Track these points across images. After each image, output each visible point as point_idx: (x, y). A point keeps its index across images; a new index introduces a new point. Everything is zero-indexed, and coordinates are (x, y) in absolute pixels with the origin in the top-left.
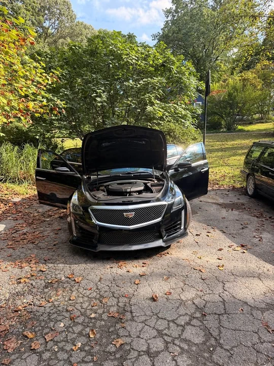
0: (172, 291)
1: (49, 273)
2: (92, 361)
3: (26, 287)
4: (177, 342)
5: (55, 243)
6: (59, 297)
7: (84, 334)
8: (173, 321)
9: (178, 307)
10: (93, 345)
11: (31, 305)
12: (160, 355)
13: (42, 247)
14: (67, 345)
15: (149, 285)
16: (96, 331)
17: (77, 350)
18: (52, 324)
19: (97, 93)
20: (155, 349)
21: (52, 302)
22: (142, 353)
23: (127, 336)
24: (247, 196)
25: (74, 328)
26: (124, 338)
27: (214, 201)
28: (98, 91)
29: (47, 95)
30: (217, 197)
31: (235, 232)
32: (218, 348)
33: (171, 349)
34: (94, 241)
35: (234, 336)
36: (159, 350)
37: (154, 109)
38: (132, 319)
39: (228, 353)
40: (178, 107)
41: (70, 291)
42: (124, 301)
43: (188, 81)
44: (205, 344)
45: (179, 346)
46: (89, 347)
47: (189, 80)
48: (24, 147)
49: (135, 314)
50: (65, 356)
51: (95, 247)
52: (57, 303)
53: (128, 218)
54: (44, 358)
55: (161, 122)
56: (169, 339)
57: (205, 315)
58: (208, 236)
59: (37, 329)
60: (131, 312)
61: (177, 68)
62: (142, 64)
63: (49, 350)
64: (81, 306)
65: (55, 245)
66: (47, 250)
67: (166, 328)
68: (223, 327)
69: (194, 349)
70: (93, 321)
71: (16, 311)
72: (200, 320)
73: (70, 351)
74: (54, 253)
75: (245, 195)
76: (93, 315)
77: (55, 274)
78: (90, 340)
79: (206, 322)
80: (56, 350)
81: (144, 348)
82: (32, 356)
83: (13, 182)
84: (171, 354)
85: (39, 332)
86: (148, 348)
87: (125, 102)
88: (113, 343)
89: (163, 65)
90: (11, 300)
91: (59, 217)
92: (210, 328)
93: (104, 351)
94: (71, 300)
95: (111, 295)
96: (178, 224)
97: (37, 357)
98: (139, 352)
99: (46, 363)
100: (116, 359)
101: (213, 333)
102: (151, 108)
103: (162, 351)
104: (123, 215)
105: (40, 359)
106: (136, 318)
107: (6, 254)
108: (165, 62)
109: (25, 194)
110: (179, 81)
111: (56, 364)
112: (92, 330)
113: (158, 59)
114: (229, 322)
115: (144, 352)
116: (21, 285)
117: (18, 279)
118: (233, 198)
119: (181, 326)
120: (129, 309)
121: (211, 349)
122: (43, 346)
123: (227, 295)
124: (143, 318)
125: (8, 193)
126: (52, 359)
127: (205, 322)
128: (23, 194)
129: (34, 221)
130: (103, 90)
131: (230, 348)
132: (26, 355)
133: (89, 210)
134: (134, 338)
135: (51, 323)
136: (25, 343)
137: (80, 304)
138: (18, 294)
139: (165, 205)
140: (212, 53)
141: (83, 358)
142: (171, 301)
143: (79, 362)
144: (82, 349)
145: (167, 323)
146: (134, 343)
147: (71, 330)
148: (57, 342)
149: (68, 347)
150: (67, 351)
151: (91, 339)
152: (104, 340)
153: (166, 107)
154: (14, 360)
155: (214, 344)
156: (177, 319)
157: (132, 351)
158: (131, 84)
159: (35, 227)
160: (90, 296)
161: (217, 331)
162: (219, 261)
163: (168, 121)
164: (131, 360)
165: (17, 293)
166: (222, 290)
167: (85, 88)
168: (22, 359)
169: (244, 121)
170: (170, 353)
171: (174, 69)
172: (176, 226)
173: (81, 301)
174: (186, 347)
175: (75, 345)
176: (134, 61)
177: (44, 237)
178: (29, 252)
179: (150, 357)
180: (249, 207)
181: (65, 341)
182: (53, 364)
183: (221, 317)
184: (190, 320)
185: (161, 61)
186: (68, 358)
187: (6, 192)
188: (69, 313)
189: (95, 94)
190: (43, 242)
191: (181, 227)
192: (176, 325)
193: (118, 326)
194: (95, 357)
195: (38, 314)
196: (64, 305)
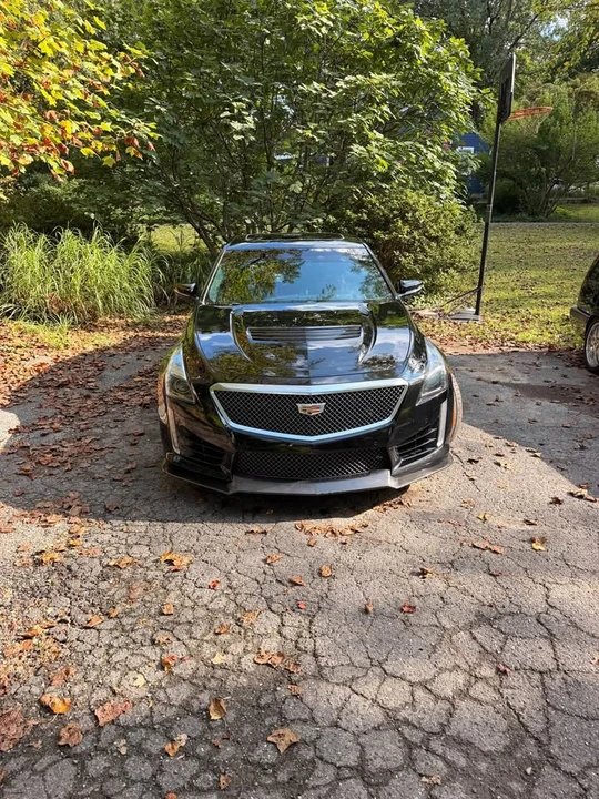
0: (416, 601)
1: (113, 540)
2: (217, 788)
3: (55, 576)
4: (436, 745)
5: (129, 467)
6: (134, 606)
7: (196, 710)
8: (424, 685)
9: (434, 647)
10: (217, 742)
11: (66, 622)
12: (394, 782)
13: (97, 475)
14: (152, 737)
15: (359, 584)
16: (227, 702)
17: (177, 755)
18: (114, 677)
19: (232, 110)
20: (378, 763)
21: (117, 617)
22: (347, 773)
23: (305, 721)
24: (585, 371)
25: (169, 691)
26: (297, 727)
27: (507, 380)
28: (234, 104)
29: (113, 112)
30: (513, 370)
31: (563, 456)
32: (547, 769)
33: (421, 766)
34: (223, 468)
35: (587, 736)
36: (392, 765)
37: (369, 151)
38: (320, 675)
39: (576, 786)
40: (425, 151)
41: (162, 591)
42: (296, 624)
43: (452, 84)
44: (511, 754)
45: (444, 758)
46: (208, 748)
47: (456, 82)
48: (59, 238)
49: (325, 659)
50: (146, 770)
51: (225, 483)
52: (131, 620)
53: (307, 418)
54: (92, 772)
55: (384, 186)
56: (416, 736)
57: (505, 672)
58: (499, 464)
59: (76, 690)
60: (315, 655)
61: (429, 51)
62: (344, 41)
63: (104, 750)
64: (189, 632)
65: (128, 472)
66: (111, 484)
67: (406, 704)
68: (555, 709)
69: (483, 766)
70: (219, 673)
71: (26, 638)
72: (494, 686)
73: (157, 756)
74: (125, 491)
75: (579, 367)
76: (218, 660)
77: (128, 545)
78: (210, 728)
79: (510, 691)
80: (124, 751)
81: (352, 759)
82: (59, 765)
83: (35, 319)
84: (424, 779)
85: (80, 699)
86: (362, 757)
87: (301, 131)
88: (270, 739)
89: (394, 43)
90: (17, 607)
91: (140, 405)
92: (522, 710)
93: (245, 761)
94: (163, 614)
95: (265, 605)
96: (431, 436)
97: (74, 768)
98: (339, 768)
99: (95, 788)
100: (277, 785)
101: (531, 724)
102: (362, 148)
103: (399, 769)
104: (297, 409)
105: (82, 776)
106: (326, 671)
107: (10, 489)
108: (400, 34)
109: (62, 347)
110: (431, 86)
111: (120, 793)
112: (217, 701)
113: (384, 26)
114: (569, 694)
115: (351, 768)
116: (44, 569)
117: (37, 553)
118: (551, 374)
119: (446, 699)
120: (310, 647)
121: (529, 770)
122: (91, 737)
123: (557, 620)
124: (347, 674)
125: (23, 344)
126: (111, 776)
127: (506, 692)
128: (58, 348)
129: (81, 413)
130: (248, 103)
131: (579, 769)
132: (47, 760)
133: (212, 392)
134: (324, 727)
135: (113, 673)
136: (44, 727)
137: (187, 627)
138: (34, 592)
139: (401, 387)
140: (507, 26)
141: (192, 777)
142: (416, 629)
143: (180, 791)
144: (187, 752)
145: (407, 688)
146: (324, 744)
147: (161, 695)
148: (127, 728)
149: (155, 744)
150: (150, 755)
151: (213, 725)
152: (247, 730)
153: (397, 148)
154: (13, 774)
155: (536, 755)
156: (433, 680)
157: (320, 765)
158: (316, 89)
159: (82, 427)
160: (211, 606)
161: (540, 717)
162: (530, 528)
163: (400, 184)
164: (318, 791)
165: (32, 588)
166: (544, 604)
167: (205, 97)
168: (34, 772)
169: (570, 195)
170: (421, 775)
171: (422, 53)
172: (425, 439)
173: (190, 618)
174: (462, 762)
175: (172, 741)
176: (324, 30)
177: (103, 453)
178: (67, 485)
179: (368, 785)
180: (592, 396)
181: (145, 727)
182: (113, 791)
183: (547, 680)
184: (469, 685)
185: (390, 33)
186: (154, 776)
187: (18, 342)
188: (158, 649)
189: (227, 113)
190: (102, 462)
191: (436, 441)
192: (432, 697)
193: (283, 691)
194: (222, 777)
195: (81, 647)
196: (146, 627)
